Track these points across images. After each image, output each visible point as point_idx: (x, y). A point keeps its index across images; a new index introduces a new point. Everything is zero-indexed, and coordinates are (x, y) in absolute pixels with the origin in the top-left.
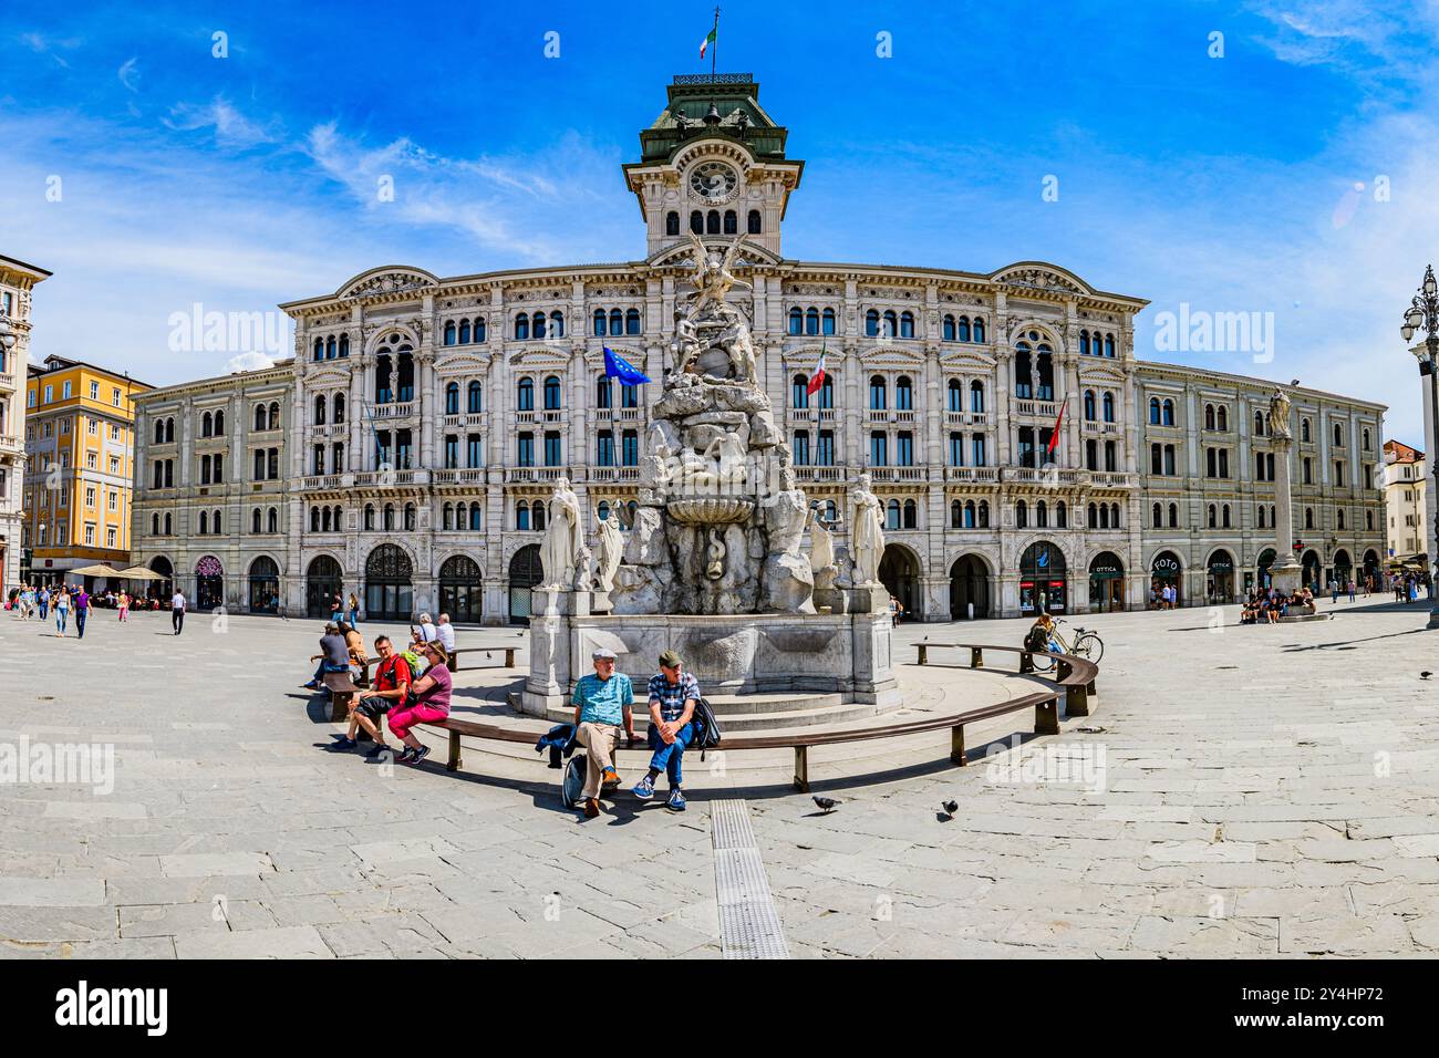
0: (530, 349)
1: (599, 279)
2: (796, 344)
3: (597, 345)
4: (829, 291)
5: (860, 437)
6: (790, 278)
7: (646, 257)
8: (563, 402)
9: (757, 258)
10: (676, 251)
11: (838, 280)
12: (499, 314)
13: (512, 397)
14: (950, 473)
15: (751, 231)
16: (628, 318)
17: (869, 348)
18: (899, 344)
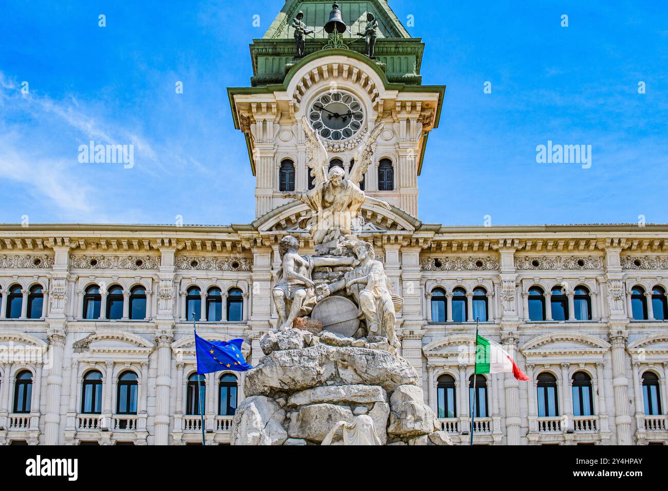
0: (101, 332)
1: (194, 246)
2: (439, 335)
3: (187, 333)
4: (479, 264)
6: (430, 248)
7: (254, 219)
8: (141, 404)
9: (390, 222)
10: (290, 213)
11: (490, 249)
12: (63, 282)
13: (73, 393)
15: (381, 188)
16: (230, 300)
17: (534, 336)
18: (573, 329)
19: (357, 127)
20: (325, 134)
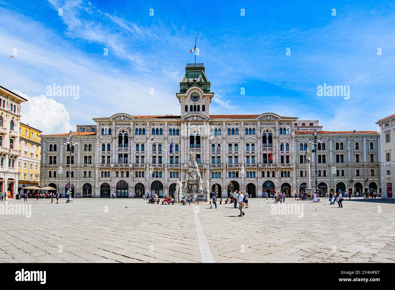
0: (155, 137)
1: (171, 122)
3: (170, 137)
4: (219, 124)
5: (226, 158)
6: (211, 122)
8: (162, 150)
9: (204, 118)
10: (187, 116)
11: (221, 122)
12: (148, 128)
13: (151, 148)
14: (246, 165)
15: (203, 111)
16: (177, 131)
17: (228, 138)
18: (235, 136)
19: (199, 99)
20: (193, 100)
